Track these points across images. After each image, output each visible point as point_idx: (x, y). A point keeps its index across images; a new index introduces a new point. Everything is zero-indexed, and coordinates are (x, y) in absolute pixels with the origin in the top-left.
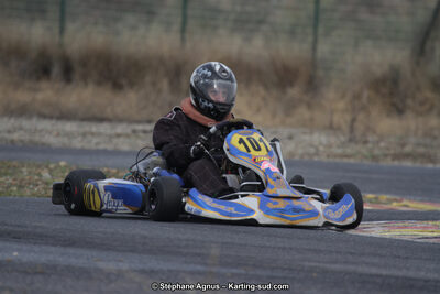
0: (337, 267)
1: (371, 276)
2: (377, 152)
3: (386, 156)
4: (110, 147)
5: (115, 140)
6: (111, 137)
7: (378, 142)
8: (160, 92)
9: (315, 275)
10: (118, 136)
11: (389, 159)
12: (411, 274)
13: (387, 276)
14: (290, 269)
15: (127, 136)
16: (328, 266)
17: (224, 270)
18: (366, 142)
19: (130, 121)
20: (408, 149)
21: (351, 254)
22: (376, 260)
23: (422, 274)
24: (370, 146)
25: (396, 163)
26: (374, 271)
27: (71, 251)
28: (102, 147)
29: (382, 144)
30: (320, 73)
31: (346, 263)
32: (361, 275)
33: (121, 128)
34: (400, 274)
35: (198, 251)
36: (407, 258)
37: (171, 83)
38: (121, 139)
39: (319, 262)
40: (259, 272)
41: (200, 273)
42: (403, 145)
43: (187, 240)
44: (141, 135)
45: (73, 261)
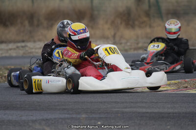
0: (127, 110)
1: (144, 113)
2: (126, 48)
3: (131, 49)
4: (7, 55)
5: (10, 52)
6: (7, 50)
7: (126, 43)
8: (25, 26)
9: (119, 115)
10: (11, 49)
11: (132, 50)
12: (161, 110)
13: (151, 113)
14: (107, 113)
15: (14, 49)
16: (124, 110)
17: (78, 116)
18: (121, 44)
19: (15, 42)
20: (140, 45)
21: (132, 102)
22: (144, 105)
23: (166, 110)
24: (123, 45)
25: (136, 52)
26: (144, 110)
27: (7, 112)
28: (4, 55)
29: (128, 44)
30: (96, 13)
31: (131, 107)
32: (139, 113)
33: (11, 46)
34: (156, 111)
35: (64, 107)
36: (157, 102)
37: (29, 22)
38: (12, 51)
39: (119, 108)
40: (94, 116)
41: (68, 119)
42: (138, 44)
43: (58, 102)
44: (21, 48)
45: (10, 118)
